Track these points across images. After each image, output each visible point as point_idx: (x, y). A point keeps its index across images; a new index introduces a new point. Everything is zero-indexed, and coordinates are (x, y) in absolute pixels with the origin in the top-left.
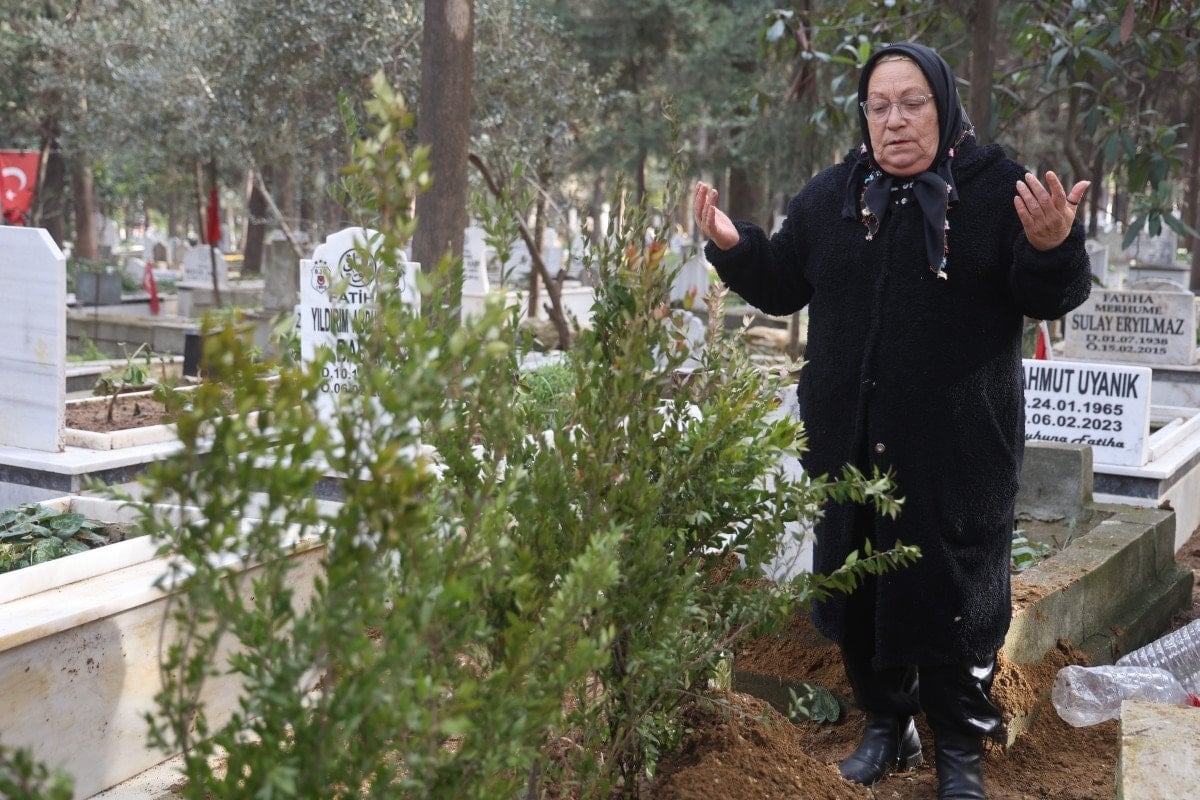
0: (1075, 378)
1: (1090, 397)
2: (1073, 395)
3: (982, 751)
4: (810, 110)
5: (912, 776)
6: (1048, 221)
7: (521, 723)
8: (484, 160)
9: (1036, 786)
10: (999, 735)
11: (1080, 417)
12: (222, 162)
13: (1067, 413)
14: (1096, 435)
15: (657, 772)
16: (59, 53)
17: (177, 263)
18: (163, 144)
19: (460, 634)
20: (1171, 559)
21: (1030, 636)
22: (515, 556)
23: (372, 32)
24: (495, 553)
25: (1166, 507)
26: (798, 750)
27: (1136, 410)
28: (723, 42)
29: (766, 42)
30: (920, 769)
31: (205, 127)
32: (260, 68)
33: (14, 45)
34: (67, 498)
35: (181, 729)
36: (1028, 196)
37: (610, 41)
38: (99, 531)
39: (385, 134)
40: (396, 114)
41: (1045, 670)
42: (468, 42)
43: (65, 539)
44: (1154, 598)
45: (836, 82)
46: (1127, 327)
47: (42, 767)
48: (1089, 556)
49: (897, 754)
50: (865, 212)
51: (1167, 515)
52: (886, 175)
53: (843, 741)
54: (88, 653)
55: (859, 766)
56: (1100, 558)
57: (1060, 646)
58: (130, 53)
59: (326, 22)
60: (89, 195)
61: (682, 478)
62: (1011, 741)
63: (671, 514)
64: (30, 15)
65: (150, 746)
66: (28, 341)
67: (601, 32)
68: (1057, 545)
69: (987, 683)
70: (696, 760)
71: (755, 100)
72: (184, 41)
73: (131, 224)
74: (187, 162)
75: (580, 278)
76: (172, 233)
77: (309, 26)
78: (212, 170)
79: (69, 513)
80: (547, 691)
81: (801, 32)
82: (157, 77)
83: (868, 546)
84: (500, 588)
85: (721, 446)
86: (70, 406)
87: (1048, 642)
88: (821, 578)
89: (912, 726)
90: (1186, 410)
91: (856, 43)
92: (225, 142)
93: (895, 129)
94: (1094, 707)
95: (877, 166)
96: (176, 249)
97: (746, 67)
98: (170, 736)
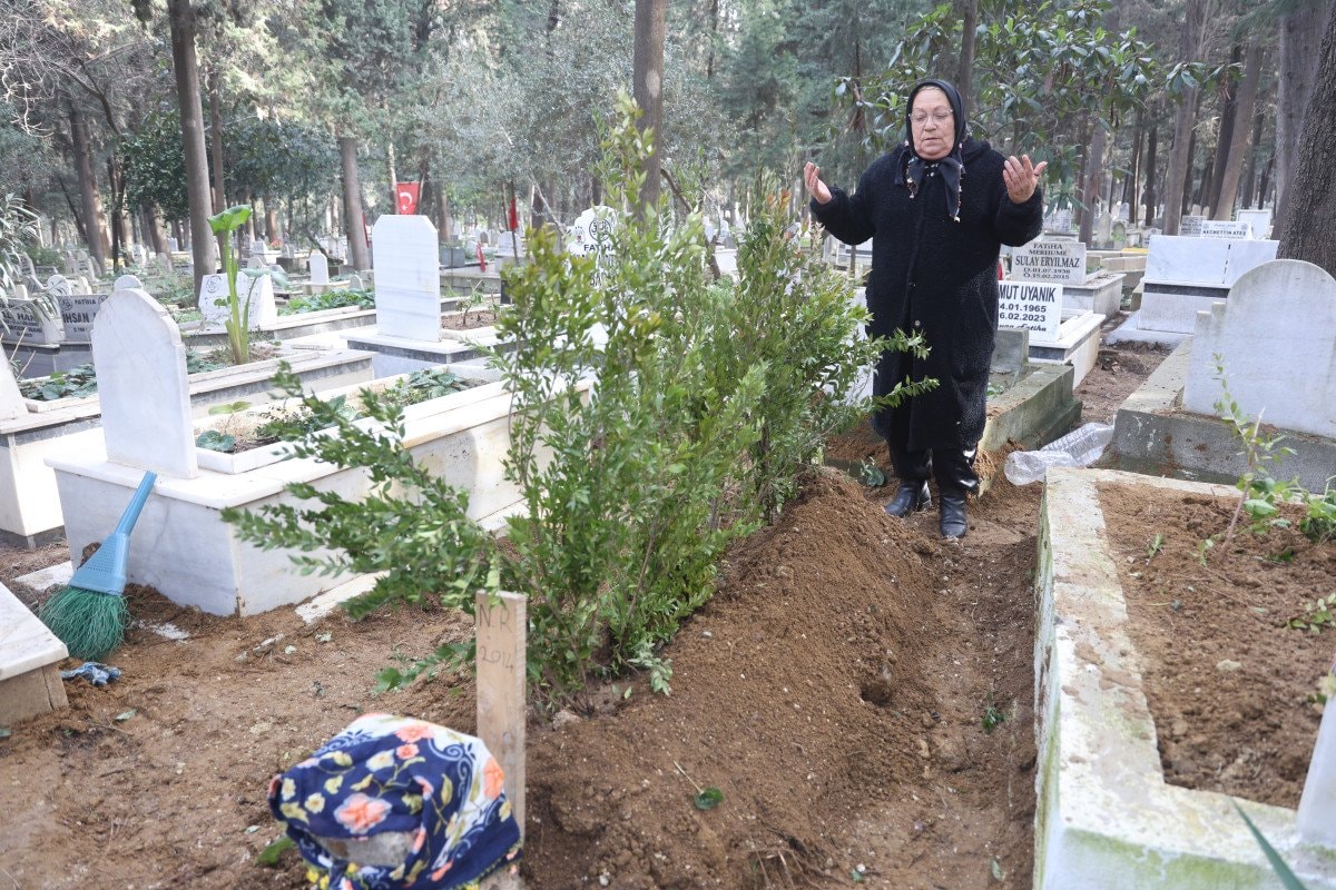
0: (1019, 290)
1: (1027, 302)
2: (1018, 301)
3: (965, 498)
4: (860, 138)
5: (925, 513)
6: (1022, 186)
7: (711, 472)
8: (669, 173)
9: (994, 517)
10: (975, 490)
11: (1021, 314)
12: (518, 181)
13: (1014, 311)
14: (1030, 323)
15: (783, 510)
16: (428, 124)
17: (494, 243)
18: (485, 173)
19: (675, 422)
20: (1071, 394)
21: (993, 435)
22: (706, 378)
23: (602, 98)
24: (695, 374)
25: (1069, 364)
26: (862, 498)
27: (1054, 309)
28: (809, 98)
29: (835, 96)
30: (930, 509)
31: (508, 161)
32: (539, 123)
33: (404, 122)
34: (445, 366)
35: (523, 470)
36: (1011, 170)
37: (741, 101)
38: (463, 383)
39: (626, 122)
40: (632, 110)
41: (1002, 454)
42: (660, 100)
43: (446, 387)
44: (1061, 416)
45: (877, 119)
46: (1047, 264)
47: (451, 488)
48: (1027, 391)
49: (917, 502)
50: (909, 181)
51: (1070, 368)
52: (921, 159)
53: (886, 496)
54: (463, 447)
55: (896, 508)
56: (1032, 393)
57: (1009, 441)
58: (466, 121)
59: (576, 93)
60: (445, 208)
61: (799, 338)
62: (981, 493)
63: (793, 359)
64: (412, 104)
65: (508, 479)
66: (419, 279)
67: (735, 95)
68: (1008, 387)
69: (972, 460)
70: (806, 502)
71: (828, 132)
72: (496, 111)
73: (467, 224)
74: (498, 183)
75: (724, 244)
76: (490, 227)
77: (566, 96)
78: (512, 187)
79: (447, 374)
80: (725, 455)
81: (856, 89)
82: (481, 133)
83: (908, 379)
84: (697, 396)
85: (821, 319)
86: (443, 318)
87: (1003, 439)
88: (880, 399)
89: (926, 486)
90: (1080, 311)
91: (888, 96)
92: (519, 169)
93: (929, 131)
94: (1028, 474)
95: (916, 154)
96: (492, 235)
97: (822, 114)
98: (517, 474)
